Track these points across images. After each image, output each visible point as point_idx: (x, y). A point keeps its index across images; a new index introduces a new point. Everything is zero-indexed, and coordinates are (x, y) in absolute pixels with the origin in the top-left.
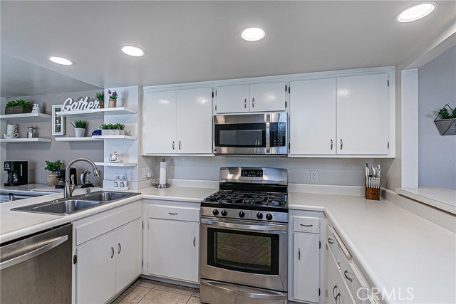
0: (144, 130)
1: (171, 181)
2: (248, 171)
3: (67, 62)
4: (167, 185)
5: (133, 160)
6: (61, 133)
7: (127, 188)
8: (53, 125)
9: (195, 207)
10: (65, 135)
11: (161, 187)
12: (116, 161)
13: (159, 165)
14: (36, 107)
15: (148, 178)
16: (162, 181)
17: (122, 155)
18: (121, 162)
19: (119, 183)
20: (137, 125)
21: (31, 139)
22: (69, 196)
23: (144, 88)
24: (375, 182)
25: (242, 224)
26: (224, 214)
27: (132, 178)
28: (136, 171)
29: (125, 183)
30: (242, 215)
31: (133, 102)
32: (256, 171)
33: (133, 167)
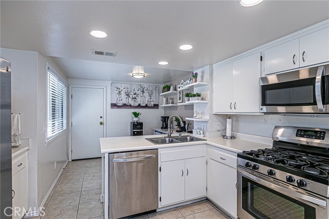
0: (214, 95)
1: (236, 134)
2: (306, 131)
3: (166, 63)
4: (233, 137)
5: (207, 117)
6: (181, 101)
7: (203, 136)
8: (178, 96)
10: (182, 102)
11: (227, 138)
12: (197, 117)
13: (226, 121)
14: (172, 88)
15: (219, 131)
16: (229, 134)
17: (202, 114)
18: (201, 118)
19: (198, 132)
20: (208, 92)
21: (171, 105)
22: (170, 137)
23: (213, 65)
27: (207, 129)
28: (209, 125)
29: (202, 132)
31: (207, 77)
33: (207, 122)
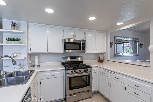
0: (29, 42)
1: (40, 64)
2: (72, 57)
7: (23, 69)
9: (62, 71)
11: (36, 67)
13: (35, 57)
15: (30, 64)
16: (36, 64)
18: (19, 57)
19: (18, 67)
23: (29, 23)
24: (101, 58)
25: (80, 74)
26: (75, 71)
27: (23, 64)
29: (22, 67)
30: (80, 71)
32: (74, 57)
33: (24, 59)
